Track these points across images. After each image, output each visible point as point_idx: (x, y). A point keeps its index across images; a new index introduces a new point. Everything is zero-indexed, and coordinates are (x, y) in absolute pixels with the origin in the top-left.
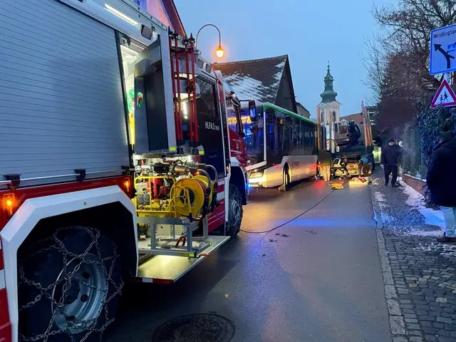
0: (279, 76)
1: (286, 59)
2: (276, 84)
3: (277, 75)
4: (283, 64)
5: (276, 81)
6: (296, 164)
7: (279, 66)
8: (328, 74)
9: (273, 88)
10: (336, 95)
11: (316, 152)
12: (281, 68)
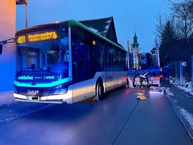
0: (107, 27)
1: (112, 19)
2: (106, 31)
3: (106, 26)
4: (110, 21)
5: (106, 30)
6: (110, 78)
7: (108, 22)
8: (135, 35)
9: (104, 33)
10: (139, 44)
11: (126, 69)
12: (109, 23)
